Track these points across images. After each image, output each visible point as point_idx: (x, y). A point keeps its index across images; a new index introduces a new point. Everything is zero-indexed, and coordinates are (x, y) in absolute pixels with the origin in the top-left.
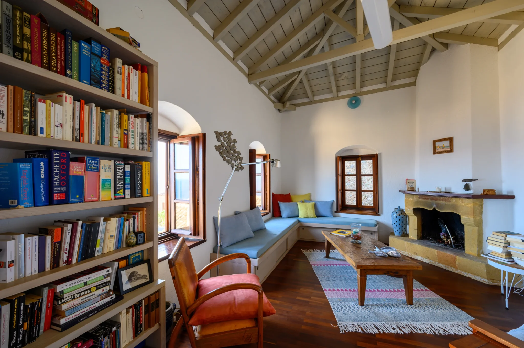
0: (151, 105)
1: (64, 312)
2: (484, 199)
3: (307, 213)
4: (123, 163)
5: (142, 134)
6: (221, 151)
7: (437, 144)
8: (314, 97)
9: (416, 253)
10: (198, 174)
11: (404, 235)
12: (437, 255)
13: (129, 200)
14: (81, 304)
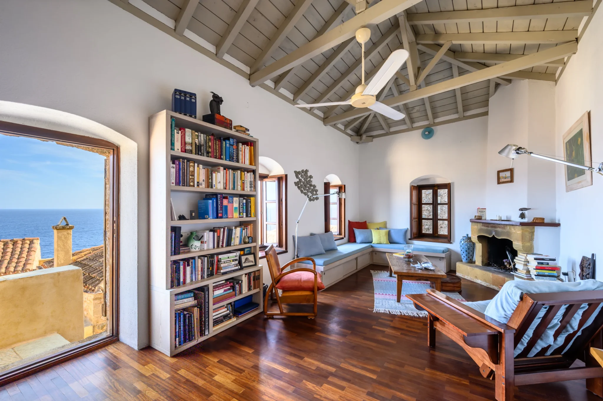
0: (255, 165)
1: (222, 268)
2: (536, 227)
3: (380, 240)
4: (243, 199)
5: (251, 182)
6: (300, 185)
7: (501, 174)
8: (390, 129)
9: (476, 277)
10: (282, 204)
11: (471, 261)
12: (492, 277)
13: (245, 219)
14: (227, 266)
